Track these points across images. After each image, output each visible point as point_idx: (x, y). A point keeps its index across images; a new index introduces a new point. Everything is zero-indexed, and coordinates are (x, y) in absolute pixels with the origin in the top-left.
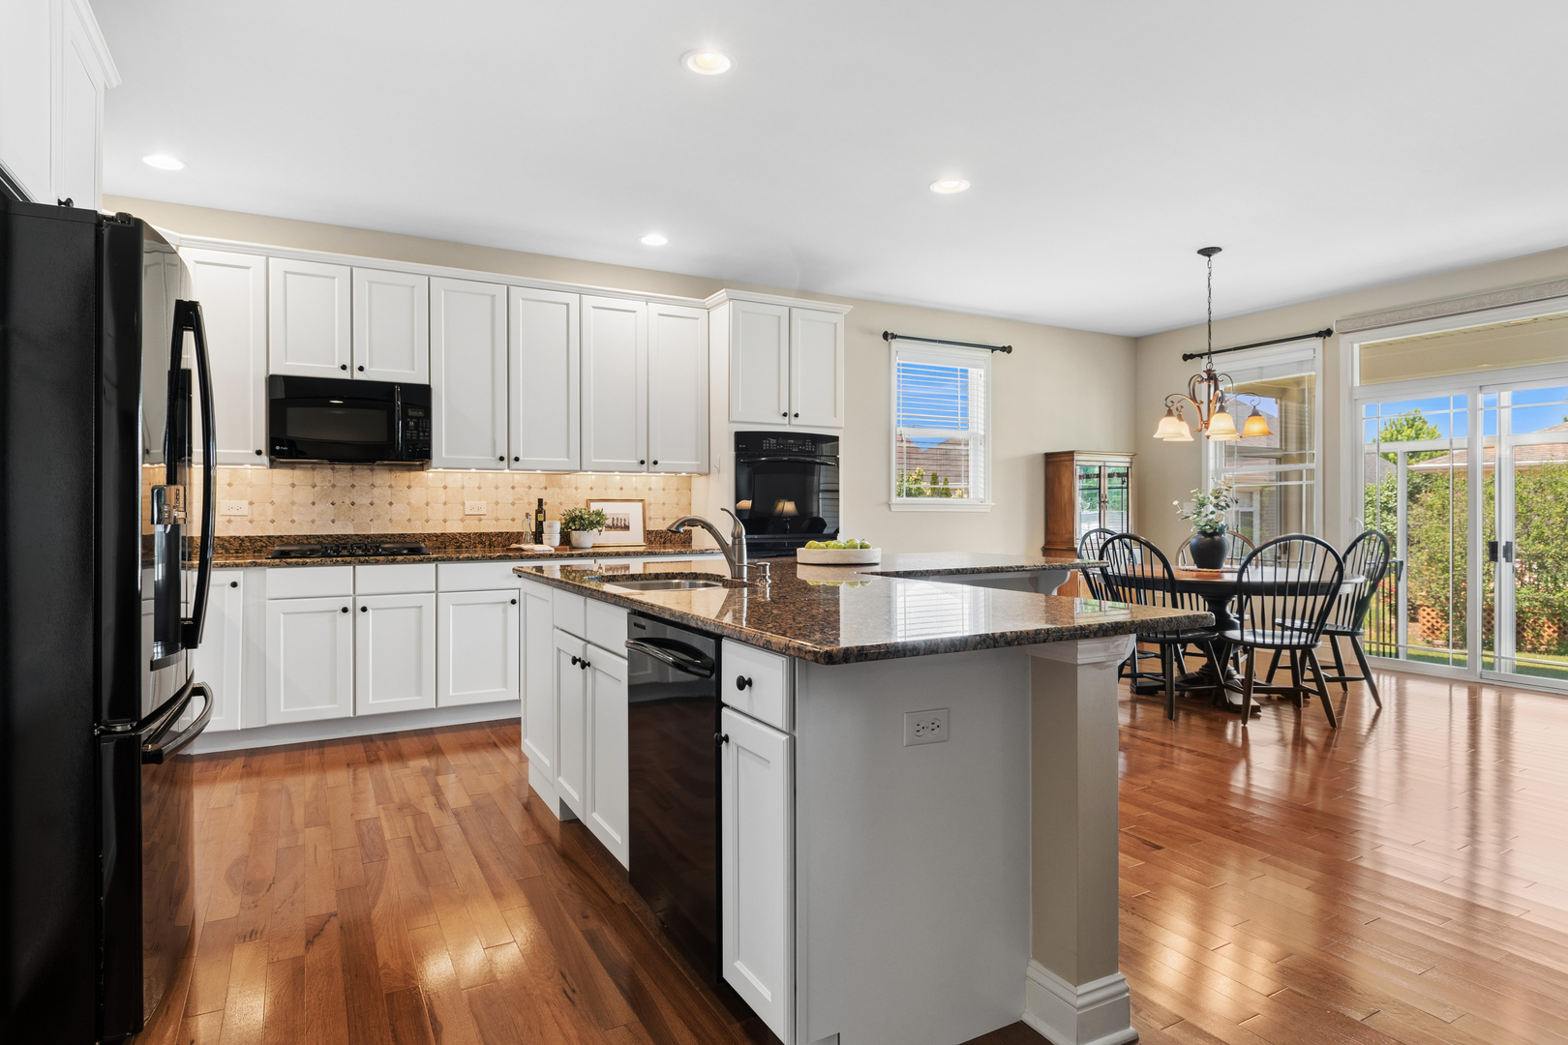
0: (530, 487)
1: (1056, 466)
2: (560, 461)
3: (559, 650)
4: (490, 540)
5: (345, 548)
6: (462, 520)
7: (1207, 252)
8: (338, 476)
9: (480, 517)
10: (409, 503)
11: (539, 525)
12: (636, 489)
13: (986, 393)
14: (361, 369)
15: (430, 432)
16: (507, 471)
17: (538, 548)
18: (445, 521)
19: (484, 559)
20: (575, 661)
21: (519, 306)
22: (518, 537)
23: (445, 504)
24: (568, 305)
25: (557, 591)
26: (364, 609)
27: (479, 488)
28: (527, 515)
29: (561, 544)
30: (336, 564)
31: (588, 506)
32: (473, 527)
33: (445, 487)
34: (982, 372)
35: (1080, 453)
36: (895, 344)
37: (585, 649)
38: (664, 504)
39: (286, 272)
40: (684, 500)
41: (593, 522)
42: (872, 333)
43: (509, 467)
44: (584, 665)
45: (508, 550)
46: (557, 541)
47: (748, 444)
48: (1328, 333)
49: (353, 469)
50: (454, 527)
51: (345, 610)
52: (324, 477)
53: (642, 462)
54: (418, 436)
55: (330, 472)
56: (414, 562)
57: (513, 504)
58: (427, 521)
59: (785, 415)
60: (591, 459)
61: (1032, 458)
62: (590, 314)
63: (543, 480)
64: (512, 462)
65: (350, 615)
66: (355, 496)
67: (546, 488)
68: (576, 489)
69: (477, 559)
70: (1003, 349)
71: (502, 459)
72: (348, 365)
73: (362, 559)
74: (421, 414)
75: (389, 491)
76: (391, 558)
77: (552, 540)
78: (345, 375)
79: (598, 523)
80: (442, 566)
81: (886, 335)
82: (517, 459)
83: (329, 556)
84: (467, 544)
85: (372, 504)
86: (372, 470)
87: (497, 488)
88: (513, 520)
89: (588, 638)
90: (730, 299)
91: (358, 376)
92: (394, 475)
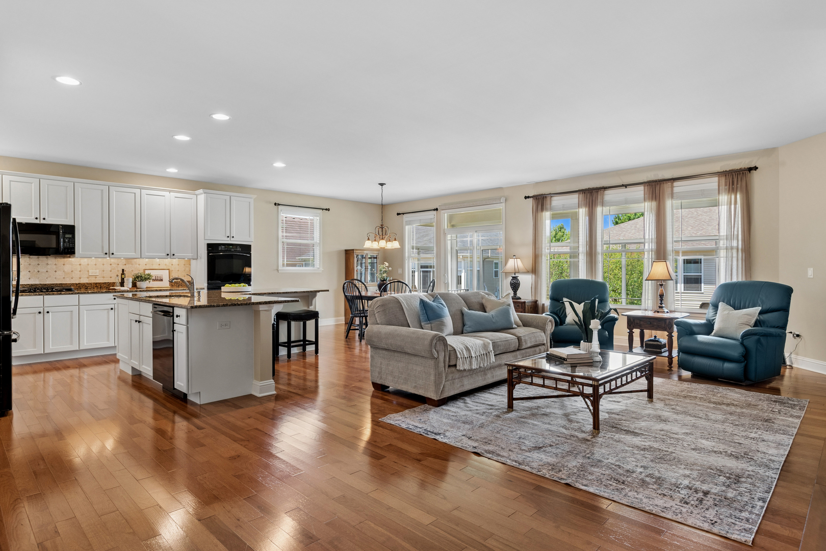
0: (118, 264)
1: (348, 253)
2: (132, 254)
3: (131, 320)
4: (101, 286)
5: (38, 289)
6: (88, 278)
7: (382, 185)
8: (31, 260)
9: (96, 277)
10: (64, 271)
11: (123, 279)
12: (166, 265)
13: (320, 226)
14: (44, 219)
15: (74, 244)
16: (108, 258)
17: (122, 288)
18: (80, 278)
19: (99, 293)
20: (136, 321)
21: (114, 194)
22: (113, 284)
23: (80, 271)
24: (135, 193)
25: (130, 301)
26: (48, 312)
27: (96, 265)
28: (117, 276)
29: (132, 287)
30: (36, 295)
31: (144, 272)
32: (93, 281)
33: (80, 265)
34: (318, 218)
35: (356, 250)
36: (280, 207)
37: (140, 317)
38: (178, 271)
39: (11, 181)
40: (187, 269)
41: (147, 278)
42: (270, 203)
43: (109, 257)
44: (139, 322)
45: (109, 289)
46: (130, 285)
47: (212, 248)
48: (437, 209)
49: (38, 258)
50: (84, 281)
51: (40, 313)
52: (25, 261)
53: (168, 255)
54: (70, 245)
55: (28, 259)
56: (69, 294)
57: (111, 271)
58: (72, 278)
59: (228, 237)
60: (146, 253)
61: (340, 252)
62: (145, 197)
63: (124, 261)
64: (111, 255)
65: (42, 314)
66: (39, 268)
67: (125, 265)
68: (139, 265)
69: (96, 293)
70: (326, 209)
71: (106, 254)
72: (38, 217)
73: (47, 293)
74: (70, 236)
75: (55, 266)
76: (59, 293)
77: (128, 285)
78: (37, 222)
79: (148, 278)
80: (81, 296)
81: (275, 204)
82: (113, 254)
83: (32, 292)
84: (90, 287)
85: (47, 272)
86: (47, 258)
87: (103, 265)
88: (111, 277)
89: (141, 314)
90: (205, 193)
91: (43, 222)
92: (57, 260)
